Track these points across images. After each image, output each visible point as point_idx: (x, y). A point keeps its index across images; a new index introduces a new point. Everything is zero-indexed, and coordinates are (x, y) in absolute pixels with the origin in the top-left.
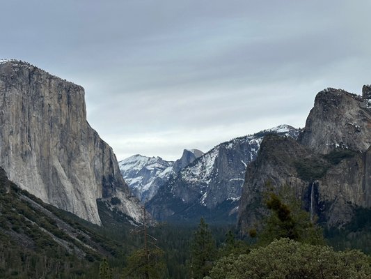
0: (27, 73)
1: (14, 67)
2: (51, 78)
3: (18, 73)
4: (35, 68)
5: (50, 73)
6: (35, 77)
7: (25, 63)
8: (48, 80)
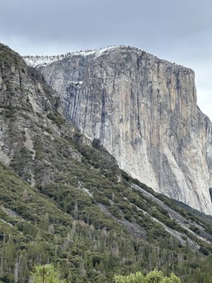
0: (135, 58)
1: (123, 54)
2: (159, 62)
3: (126, 59)
4: (144, 53)
5: (158, 57)
6: (143, 62)
7: (133, 49)
8: (156, 65)
